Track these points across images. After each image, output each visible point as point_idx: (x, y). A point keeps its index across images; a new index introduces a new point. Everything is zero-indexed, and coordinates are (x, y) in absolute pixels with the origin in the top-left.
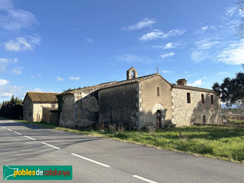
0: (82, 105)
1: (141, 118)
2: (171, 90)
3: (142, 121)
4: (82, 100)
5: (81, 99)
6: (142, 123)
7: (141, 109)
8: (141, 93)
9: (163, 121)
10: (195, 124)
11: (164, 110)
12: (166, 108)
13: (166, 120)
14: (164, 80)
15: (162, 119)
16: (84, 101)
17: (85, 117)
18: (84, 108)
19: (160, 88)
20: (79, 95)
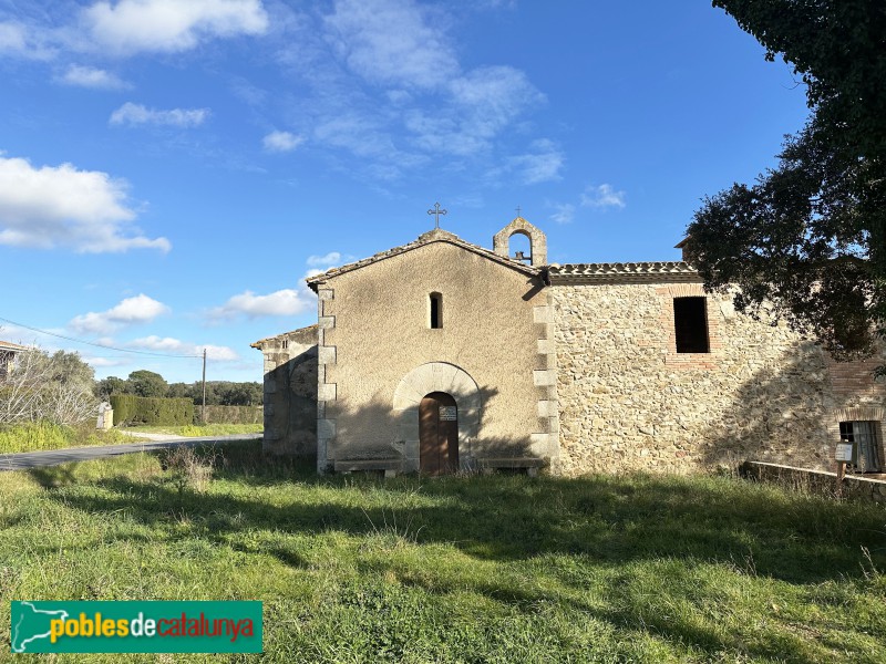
0: (289, 382)
1: (326, 426)
2: (527, 297)
3: (334, 441)
4: (291, 368)
5: (287, 364)
6: (329, 448)
7: (326, 393)
8: (331, 325)
9: (469, 445)
10: (747, 470)
11: (472, 395)
12: (488, 381)
13: (486, 441)
14: (476, 257)
15: (460, 435)
16: (297, 370)
17: (300, 422)
18: (299, 394)
19: (444, 297)
20: (281, 351)
